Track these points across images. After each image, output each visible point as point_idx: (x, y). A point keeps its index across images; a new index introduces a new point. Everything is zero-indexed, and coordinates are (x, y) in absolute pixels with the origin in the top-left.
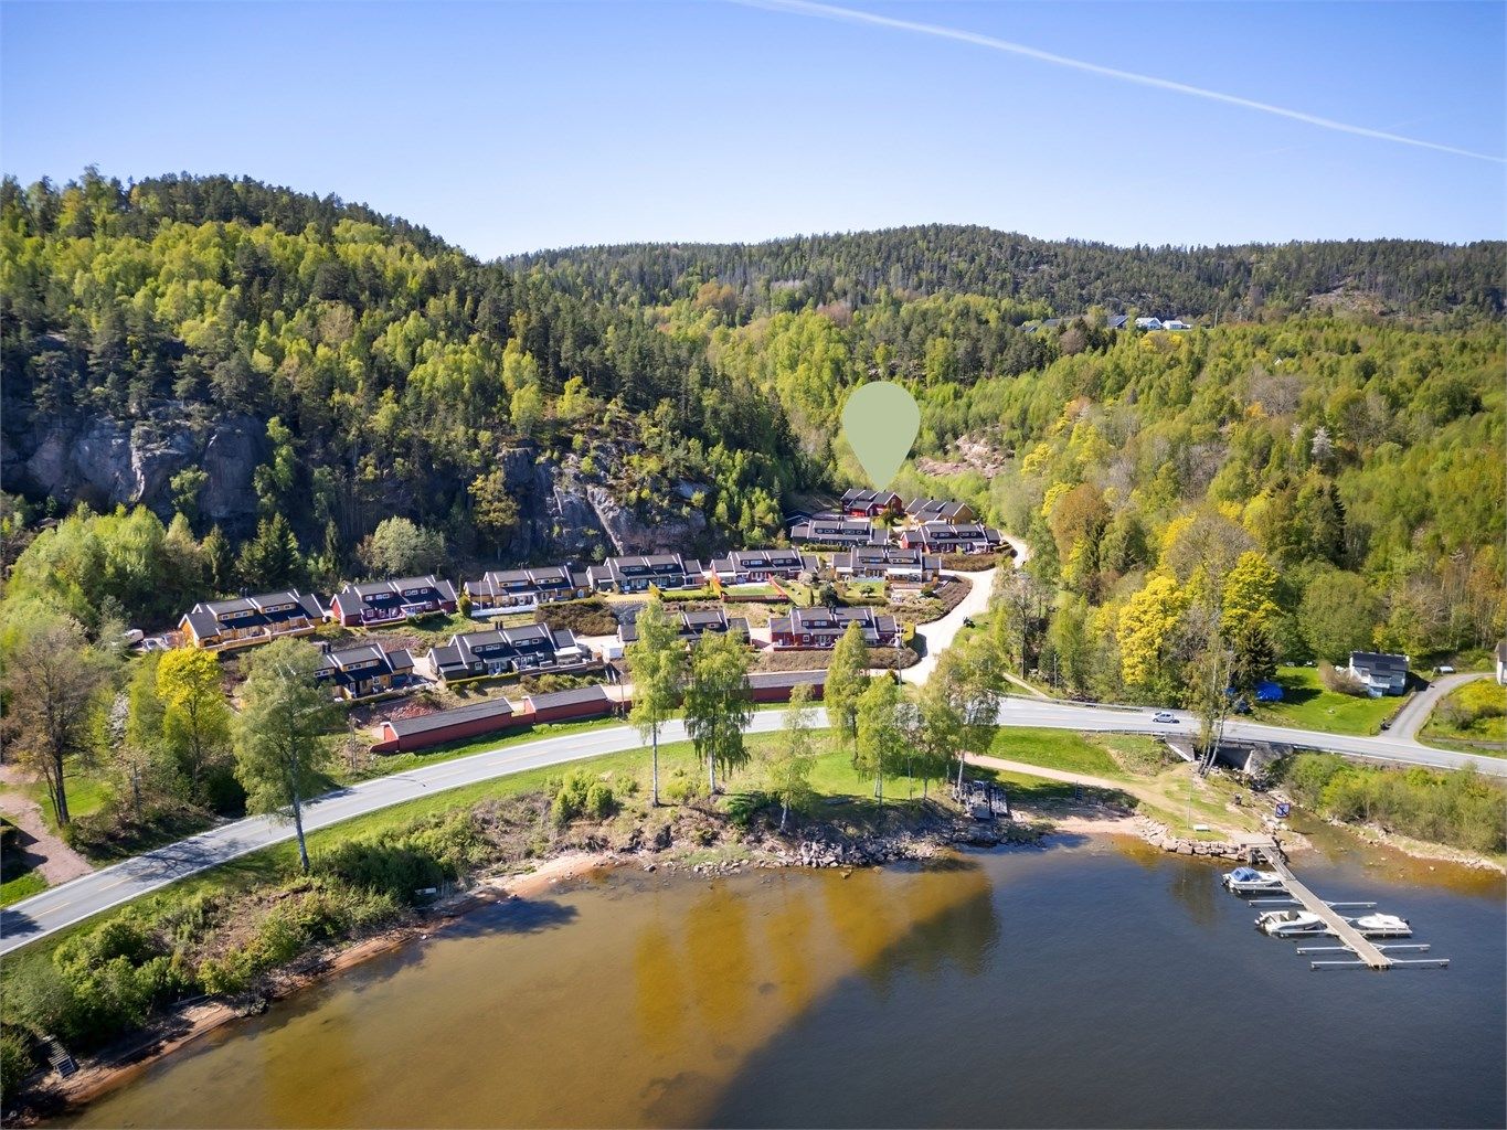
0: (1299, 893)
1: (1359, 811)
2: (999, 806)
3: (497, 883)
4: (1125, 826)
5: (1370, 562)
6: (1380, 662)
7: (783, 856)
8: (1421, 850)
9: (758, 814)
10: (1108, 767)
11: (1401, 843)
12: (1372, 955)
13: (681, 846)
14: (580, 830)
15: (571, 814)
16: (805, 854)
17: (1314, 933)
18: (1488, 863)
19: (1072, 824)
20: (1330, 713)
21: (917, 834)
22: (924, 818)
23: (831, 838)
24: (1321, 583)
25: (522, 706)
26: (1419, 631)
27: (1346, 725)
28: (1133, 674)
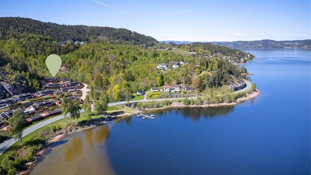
0: (144, 115)
1: (145, 107)
2: (110, 116)
3: (51, 141)
4: (124, 114)
5: (136, 80)
6: (140, 91)
7: (88, 128)
8: (151, 109)
9: (83, 124)
10: (118, 109)
11: (150, 109)
12: (153, 118)
13: (73, 131)
14: (57, 132)
15: (55, 130)
16: (91, 126)
17: (147, 118)
18: (157, 109)
19: (118, 116)
20: (137, 98)
21: (103, 121)
22: (103, 119)
23: (94, 124)
24: (132, 83)
25: (43, 115)
26: (143, 87)
27: (139, 99)
28: (116, 98)
